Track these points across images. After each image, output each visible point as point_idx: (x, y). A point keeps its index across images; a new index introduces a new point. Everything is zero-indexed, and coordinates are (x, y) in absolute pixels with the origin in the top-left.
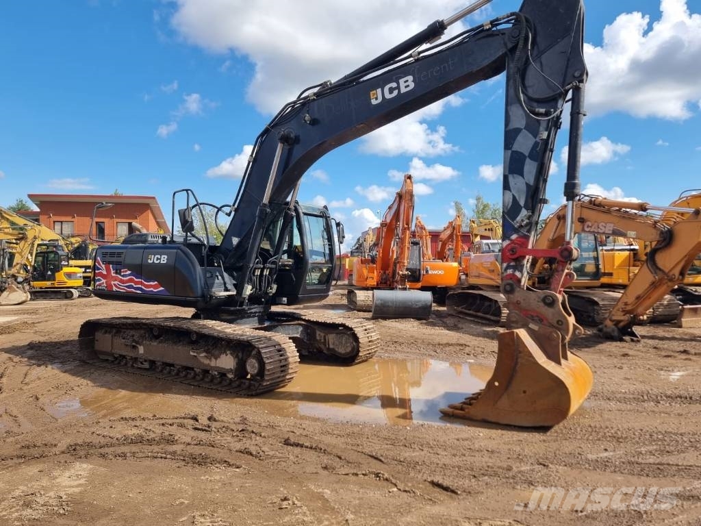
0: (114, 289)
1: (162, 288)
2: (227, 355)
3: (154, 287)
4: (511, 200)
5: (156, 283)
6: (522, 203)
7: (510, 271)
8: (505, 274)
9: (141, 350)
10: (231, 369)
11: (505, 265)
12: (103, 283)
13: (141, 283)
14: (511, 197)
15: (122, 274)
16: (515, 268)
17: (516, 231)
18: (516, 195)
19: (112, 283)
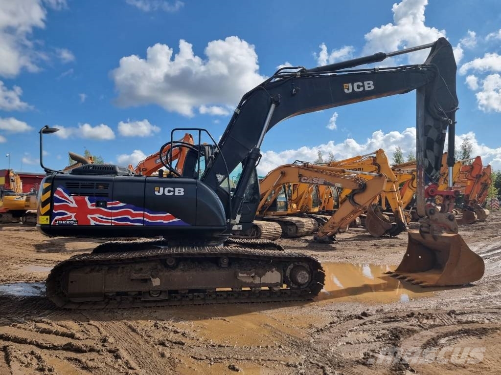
0: (92, 223)
1: (177, 220)
2: (272, 272)
3: (164, 218)
4: (428, 164)
5: (168, 214)
6: (433, 166)
7: (429, 203)
8: (426, 204)
9: (156, 282)
10: (277, 282)
11: (426, 199)
12: (70, 217)
13: (144, 216)
14: (428, 162)
15: (108, 206)
16: (431, 201)
17: (431, 180)
18: (430, 161)
19: (89, 216)
